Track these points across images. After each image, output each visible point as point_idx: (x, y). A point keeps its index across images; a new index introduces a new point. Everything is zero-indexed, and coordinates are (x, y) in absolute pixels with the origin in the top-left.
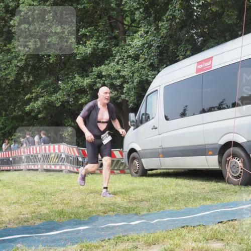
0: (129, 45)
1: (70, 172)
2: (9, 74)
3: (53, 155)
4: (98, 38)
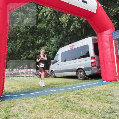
0: (51, 41)
1: (34, 77)
2: (16, 49)
3: (29, 72)
4: (42, 39)
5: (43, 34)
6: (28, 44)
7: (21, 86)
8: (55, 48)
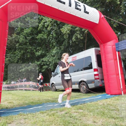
0: (52, 52)
1: (33, 90)
2: (15, 60)
3: (28, 85)
4: (42, 50)
5: (43, 45)
6: (27, 55)
7: (19, 100)
8: (56, 59)
